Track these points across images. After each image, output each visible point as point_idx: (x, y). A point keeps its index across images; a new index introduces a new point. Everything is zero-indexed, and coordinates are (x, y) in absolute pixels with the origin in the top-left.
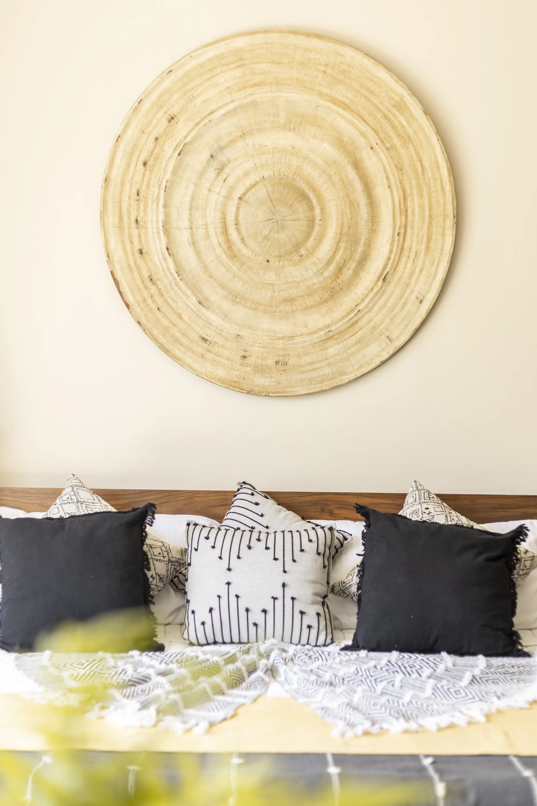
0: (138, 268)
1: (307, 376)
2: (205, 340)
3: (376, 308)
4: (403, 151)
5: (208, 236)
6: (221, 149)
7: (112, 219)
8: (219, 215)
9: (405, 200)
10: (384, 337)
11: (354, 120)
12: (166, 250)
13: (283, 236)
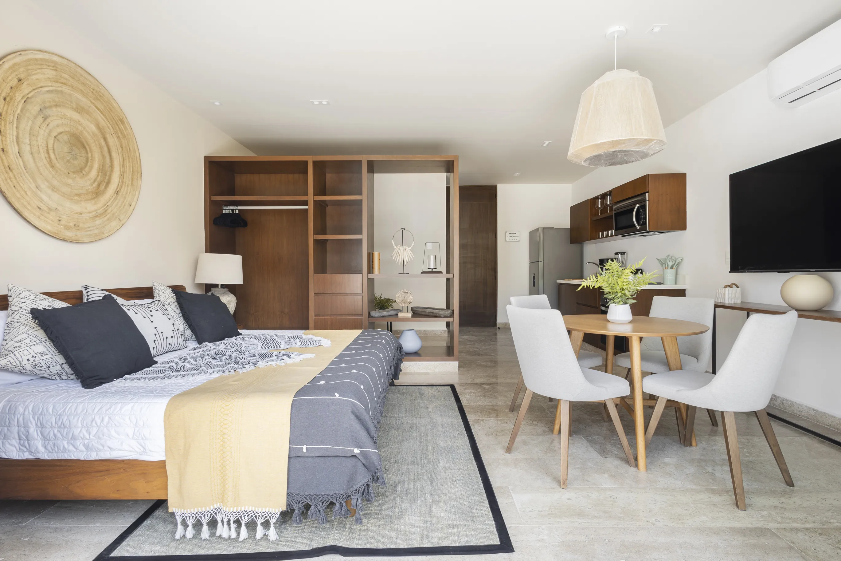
0: (2, 159)
1: (87, 233)
3: (114, 205)
5: (39, 152)
6: (46, 108)
8: (44, 143)
9: (124, 161)
10: (117, 219)
11: (105, 119)
12: (18, 154)
13: (76, 162)
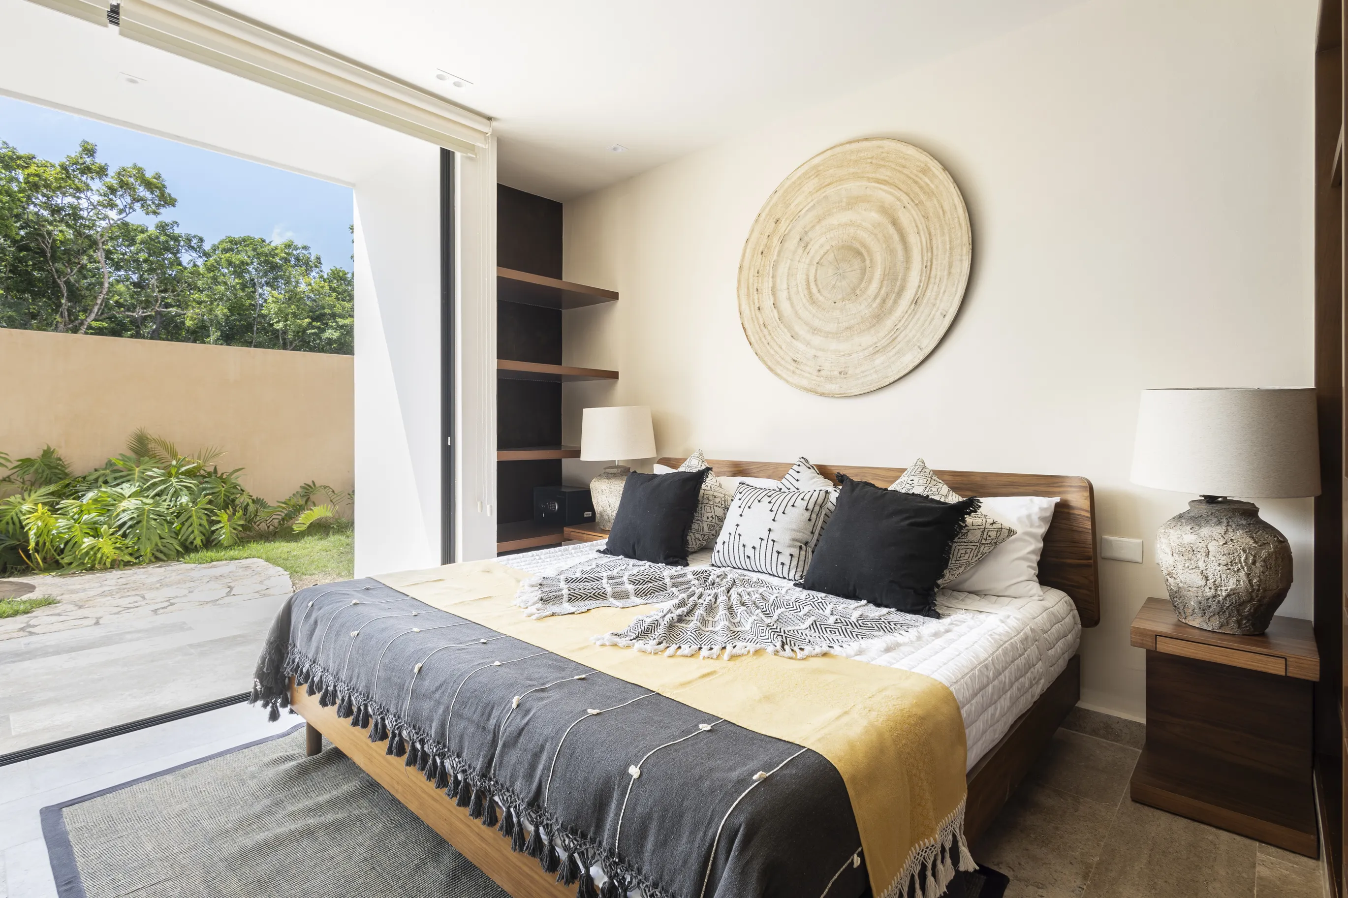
0: (757, 319)
1: (859, 381)
2: (795, 361)
3: (910, 326)
4: (928, 204)
5: (798, 292)
6: (806, 233)
7: (743, 291)
8: (804, 277)
10: (916, 347)
12: (773, 305)
13: (844, 283)
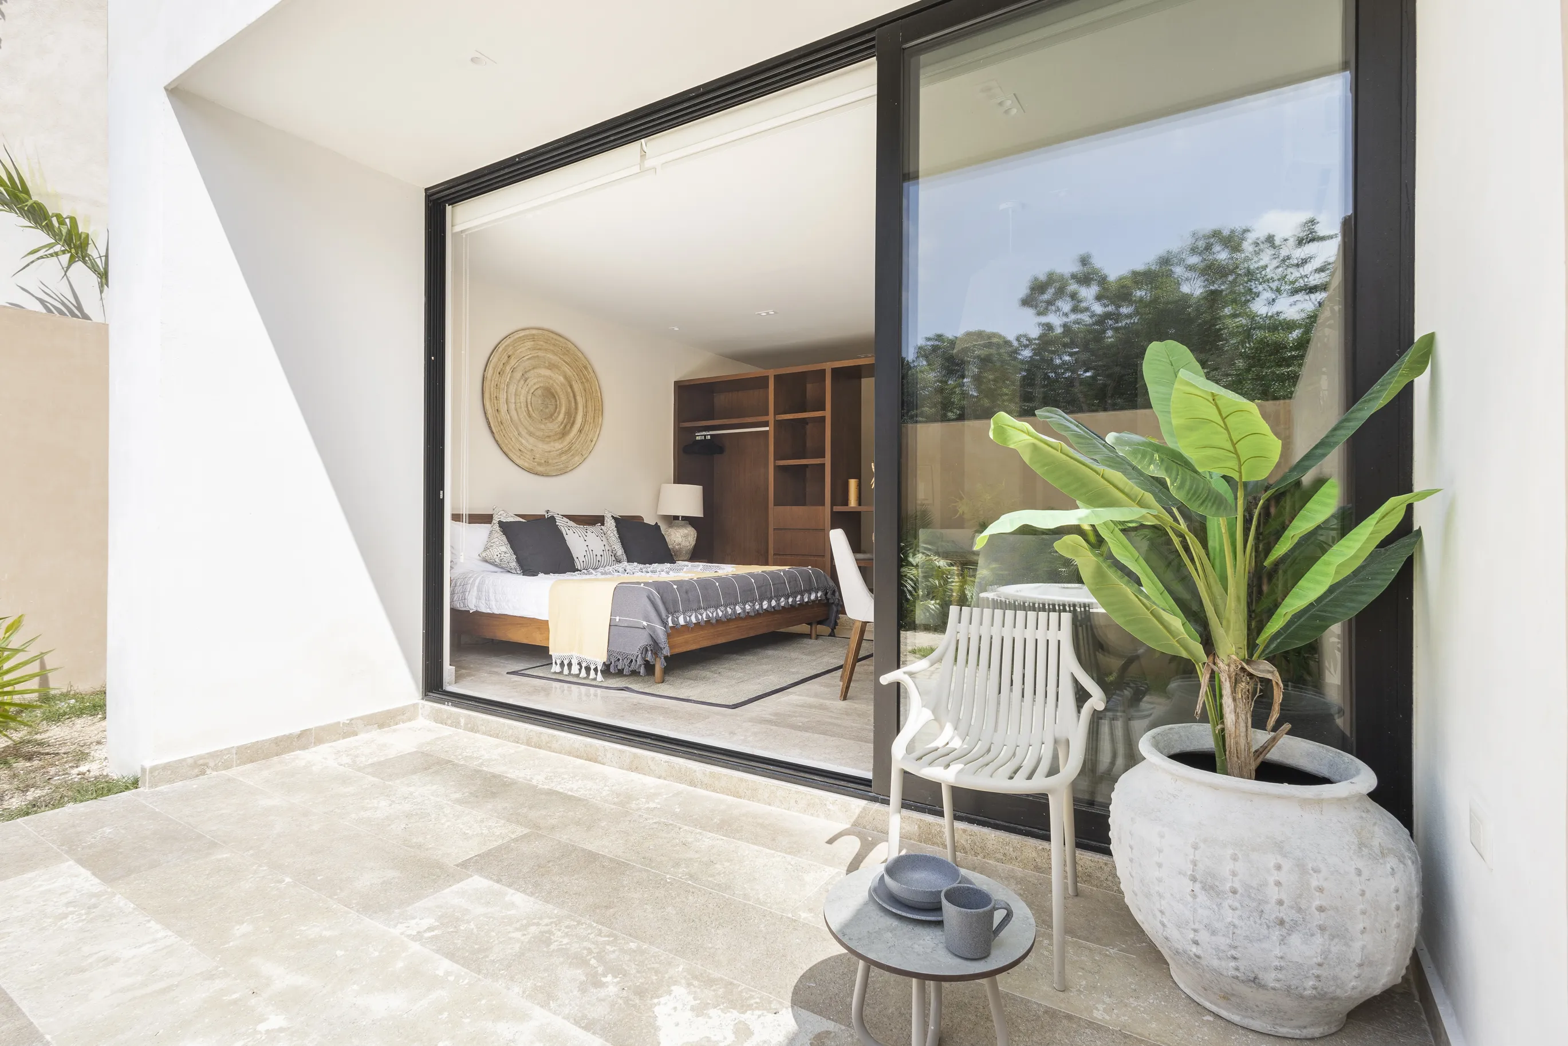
0: (496, 417)
1: (555, 468)
2: (520, 451)
3: (577, 442)
6: (526, 372)
7: (486, 394)
8: (525, 399)
9: (587, 401)
10: (580, 454)
11: (571, 369)
12: (507, 412)
13: (547, 410)
